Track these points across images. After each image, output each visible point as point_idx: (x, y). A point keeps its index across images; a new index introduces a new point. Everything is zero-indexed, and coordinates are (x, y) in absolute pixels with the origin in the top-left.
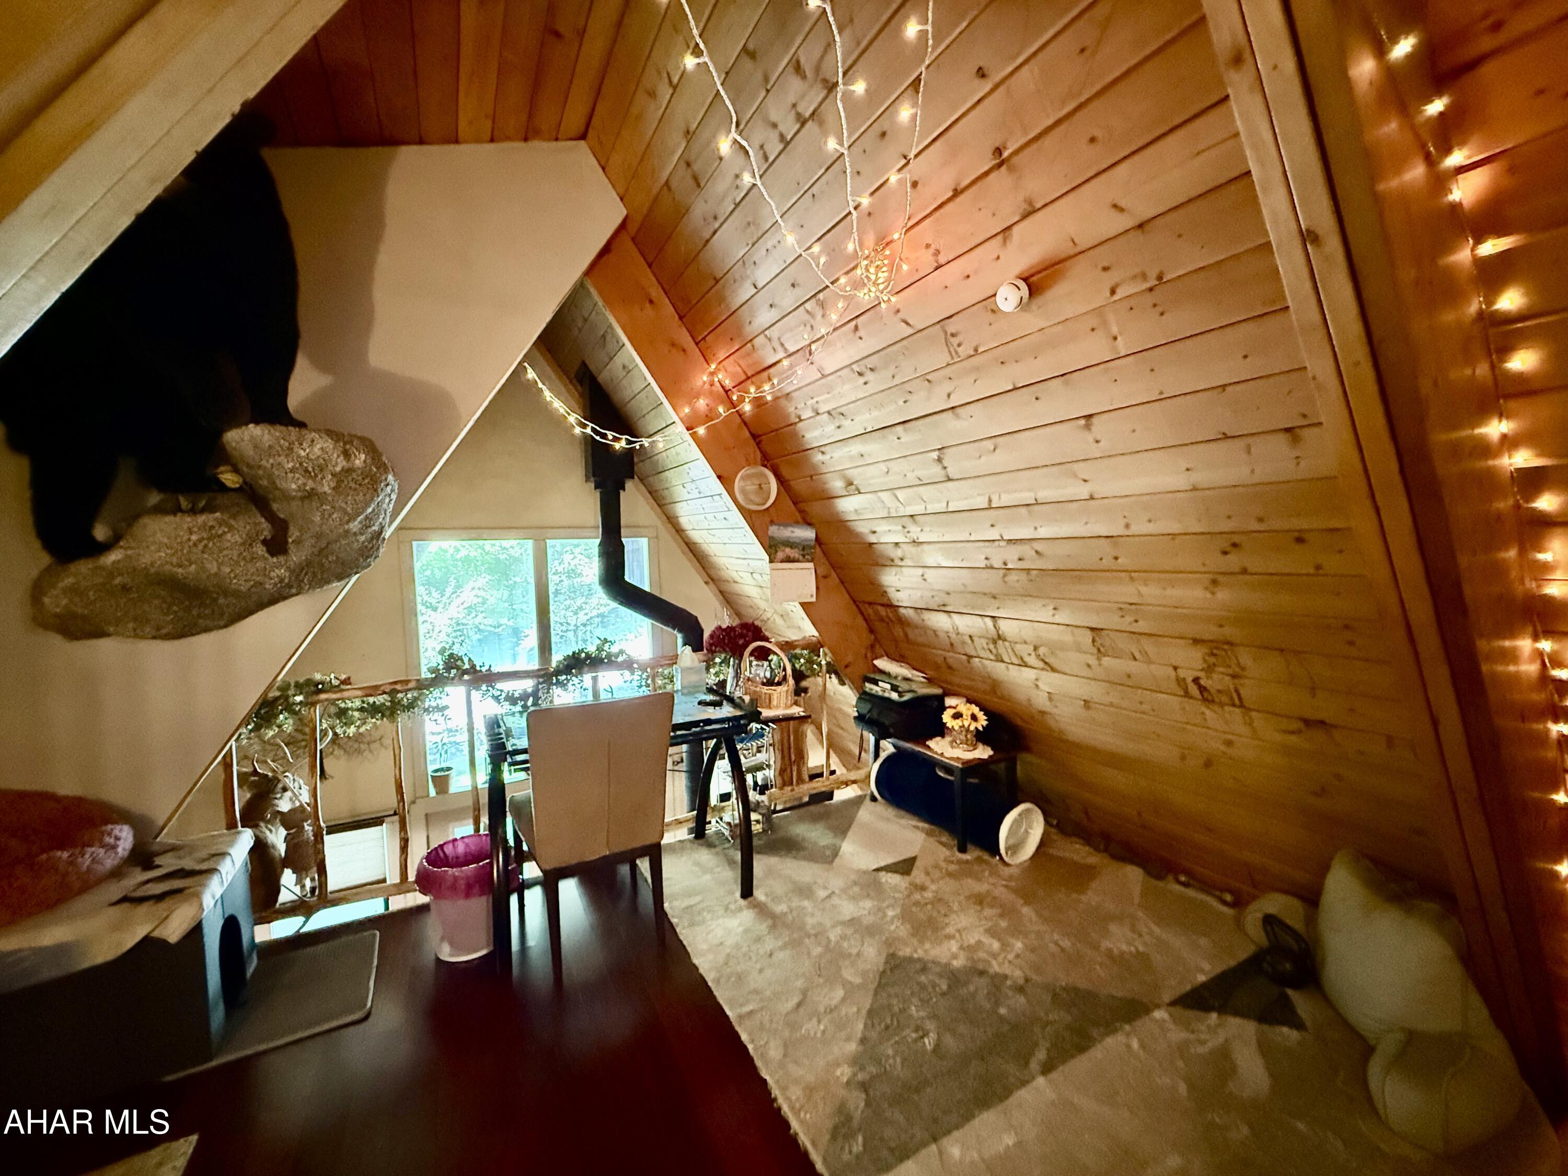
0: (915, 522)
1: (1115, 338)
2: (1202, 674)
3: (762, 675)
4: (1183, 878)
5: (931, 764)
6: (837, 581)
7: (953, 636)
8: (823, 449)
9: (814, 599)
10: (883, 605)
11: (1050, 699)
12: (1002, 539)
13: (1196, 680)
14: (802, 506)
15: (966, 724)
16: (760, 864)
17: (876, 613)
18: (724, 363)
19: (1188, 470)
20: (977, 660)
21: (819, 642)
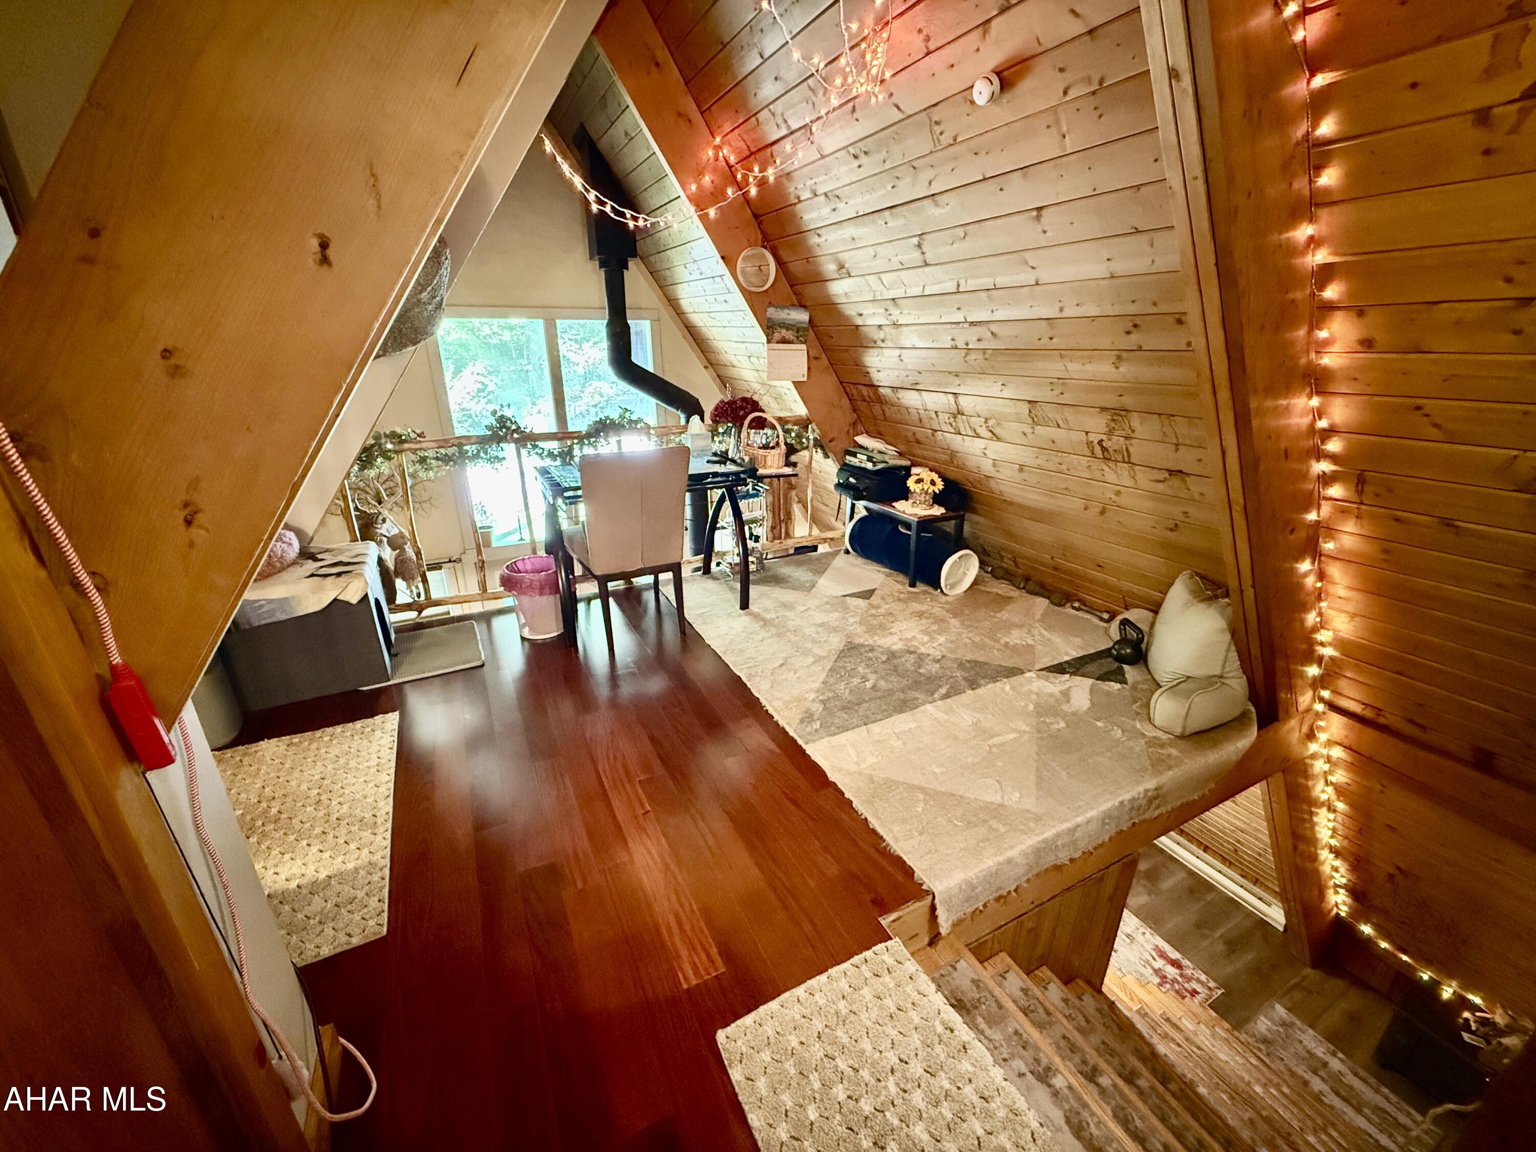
0: (896, 305)
1: (1064, 137)
2: (1104, 437)
3: (759, 442)
4: (1076, 604)
5: (894, 521)
6: (826, 362)
7: (922, 412)
8: (819, 231)
9: (805, 379)
10: (865, 385)
11: (994, 465)
12: (966, 322)
13: (1100, 442)
14: (799, 288)
15: (926, 488)
16: (754, 591)
17: (860, 392)
18: (729, 136)
19: (1108, 260)
20: (940, 433)
21: (808, 419)
